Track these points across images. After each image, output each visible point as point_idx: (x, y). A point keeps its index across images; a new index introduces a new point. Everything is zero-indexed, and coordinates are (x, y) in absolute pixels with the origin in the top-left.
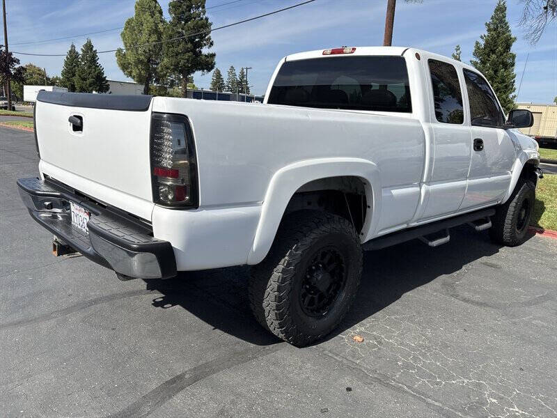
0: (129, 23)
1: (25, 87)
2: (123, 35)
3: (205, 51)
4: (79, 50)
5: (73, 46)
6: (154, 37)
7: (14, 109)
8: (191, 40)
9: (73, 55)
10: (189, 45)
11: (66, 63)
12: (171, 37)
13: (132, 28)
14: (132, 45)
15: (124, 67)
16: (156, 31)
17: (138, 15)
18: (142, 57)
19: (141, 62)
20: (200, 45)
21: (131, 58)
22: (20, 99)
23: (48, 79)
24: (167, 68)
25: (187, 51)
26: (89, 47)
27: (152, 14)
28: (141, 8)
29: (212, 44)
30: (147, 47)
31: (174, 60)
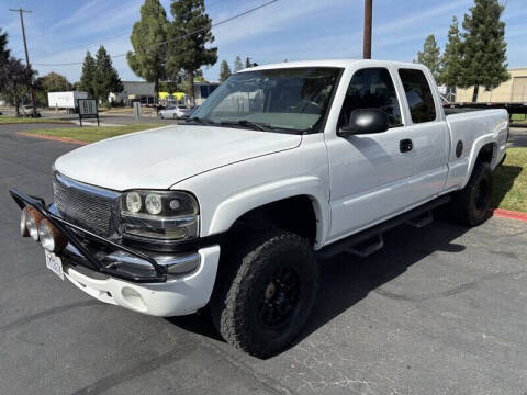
0: (136, 26)
1: (50, 95)
2: (132, 38)
3: (208, 46)
4: (94, 56)
5: (88, 53)
6: (160, 38)
7: (39, 116)
8: (194, 37)
9: (89, 59)
10: (192, 42)
11: (84, 70)
12: (175, 36)
13: (139, 31)
14: (140, 47)
15: (135, 67)
16: (161, 32)
17: (143, 19)
18: (150, 57)
19: (149, 62)
20: (202, 41)
21: (140, 59)
22: (46, 105)
23: (70, 85)
24: (174, 65)
25: (190, 48)
26: (102, 52)
27: (157, 16)
28: (146, 11)
29: (213, 39)
30: (153, 48)
31: (179, 57)
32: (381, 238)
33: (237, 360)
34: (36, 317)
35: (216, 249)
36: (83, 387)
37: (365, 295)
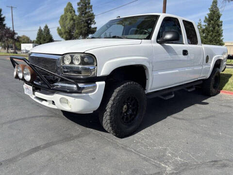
0: (62, 16)
1: (22, 45)
2: (59, 21)
3: (93, 26)
4: (43, 28)
5: (40, 27)
6: (72, 22)
7: (17, 53)
8: (87, 22)
9: (40, 30)
10: (86, 24)
11: (38, 35)
13: (63, 19)
14: (63, 26)
15: (60, 34)
16: (72, 19)
17: (65, 13)
18: (67, 30)
19: (66, 32)
20: (90, 24)
21: (63, 31)
22: (20, 49)
23: (31, 41)
24: (77, 34)
25: (85, 26)
26: (46, 27)
27: (71, 12)
28: (66, 10)
29: (95, 23)
30: (69, 26)
31: (80, 31)
32: (173, 93)
33: (109, 138)
34: (17, 120)
35: (104, 83)
36: (39, 145)
37: (166, 118)
